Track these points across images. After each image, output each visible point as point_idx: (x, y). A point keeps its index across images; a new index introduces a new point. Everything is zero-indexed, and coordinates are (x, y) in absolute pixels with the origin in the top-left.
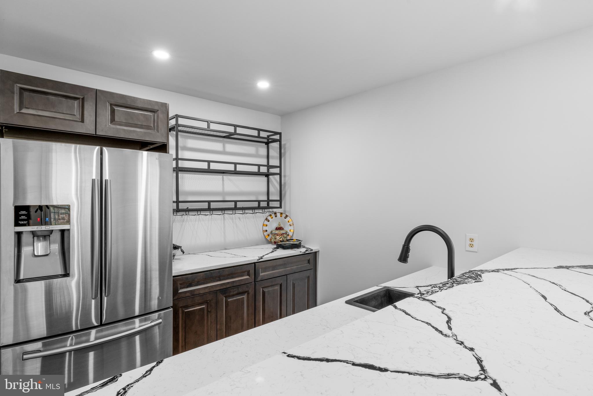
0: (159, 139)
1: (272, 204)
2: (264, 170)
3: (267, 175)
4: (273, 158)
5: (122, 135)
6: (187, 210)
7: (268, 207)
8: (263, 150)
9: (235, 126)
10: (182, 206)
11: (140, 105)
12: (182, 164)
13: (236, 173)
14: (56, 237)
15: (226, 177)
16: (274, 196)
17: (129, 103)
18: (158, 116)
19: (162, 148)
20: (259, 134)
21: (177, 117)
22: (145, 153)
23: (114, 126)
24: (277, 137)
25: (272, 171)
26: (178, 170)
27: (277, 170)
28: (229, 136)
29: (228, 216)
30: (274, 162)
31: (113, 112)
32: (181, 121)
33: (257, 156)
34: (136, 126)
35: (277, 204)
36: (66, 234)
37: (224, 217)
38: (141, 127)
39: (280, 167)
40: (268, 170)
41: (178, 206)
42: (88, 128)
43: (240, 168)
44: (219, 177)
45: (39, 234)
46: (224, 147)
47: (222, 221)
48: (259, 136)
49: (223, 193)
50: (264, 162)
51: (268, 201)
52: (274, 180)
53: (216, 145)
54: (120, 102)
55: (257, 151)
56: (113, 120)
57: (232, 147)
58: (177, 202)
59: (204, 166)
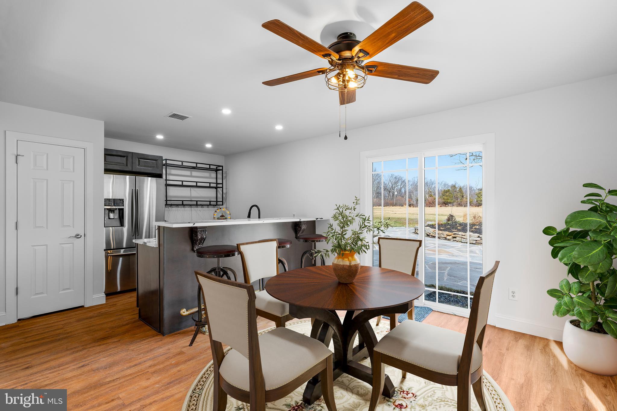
0: (158, 172)
1: (219, 203)
2: (215, 185)
3: (216, 188)
4: (220, 179)
5: (142, 171)
6: (171, 205)
7: (217, 205)
8: (213, 174)
9: (197, 163)
10: (169, 203)
11: (150, 158)
12: (168, 182)
13: (197, 186)
14: (117, 212)
15: (192, 189)
16: (220, 199)
17: (146, 157)
18: (158, 162)
19: (160, 176)
20: (210, 167)
21: (166, 160)
22: (150, 178)
23: (139, 167)
24: (221, 168)
25: (219, 186)
26: (167, 185)
27: (221, 186)
28: (193, 168)
29: (194, 209)
30: (220, 181)
31: (139, 161)
32: (168, 162)
33: (210, 178)
34: (148, 167)
35: (221, 203)
36: (121, 211)
37: (191, 210)
38: (151, 167)
39: (222, 184)
40: (217, 185)
41: (166, 202)
42: (129, 168)
43: (199, 184)
44: (189, 189)
45: (112, 210)
46: (191, 173)
47: (190, 212)
48: (210, 168)
49: (191, 197)
50: (215, 181)
51: (217, 201)
52: (220, 190)
53: (187, 172)
54: (142, 157)
55: (210, 175)
56: (139, 165)
57: (195, 173)
58: (166, 200)
59: (180, 183)
